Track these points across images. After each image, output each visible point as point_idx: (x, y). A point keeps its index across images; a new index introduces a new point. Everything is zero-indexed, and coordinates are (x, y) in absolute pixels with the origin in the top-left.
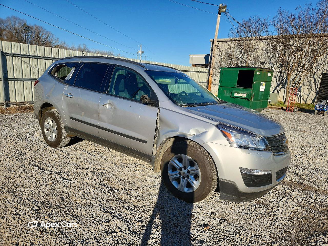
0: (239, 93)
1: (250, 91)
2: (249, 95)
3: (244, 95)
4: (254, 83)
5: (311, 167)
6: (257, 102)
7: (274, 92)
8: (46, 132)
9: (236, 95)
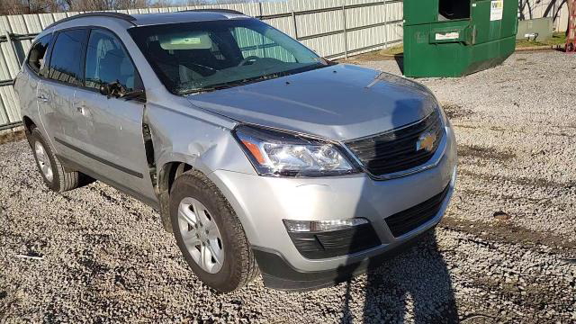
0: (444, 34)
1: (465, 24)
2: (466, 35)
3: (454, 36)
4: (474, 5)
5: (557, 180)
6: (486, 46)
7: (548, 16)
8: (42, 166)
9: (438, 37)
